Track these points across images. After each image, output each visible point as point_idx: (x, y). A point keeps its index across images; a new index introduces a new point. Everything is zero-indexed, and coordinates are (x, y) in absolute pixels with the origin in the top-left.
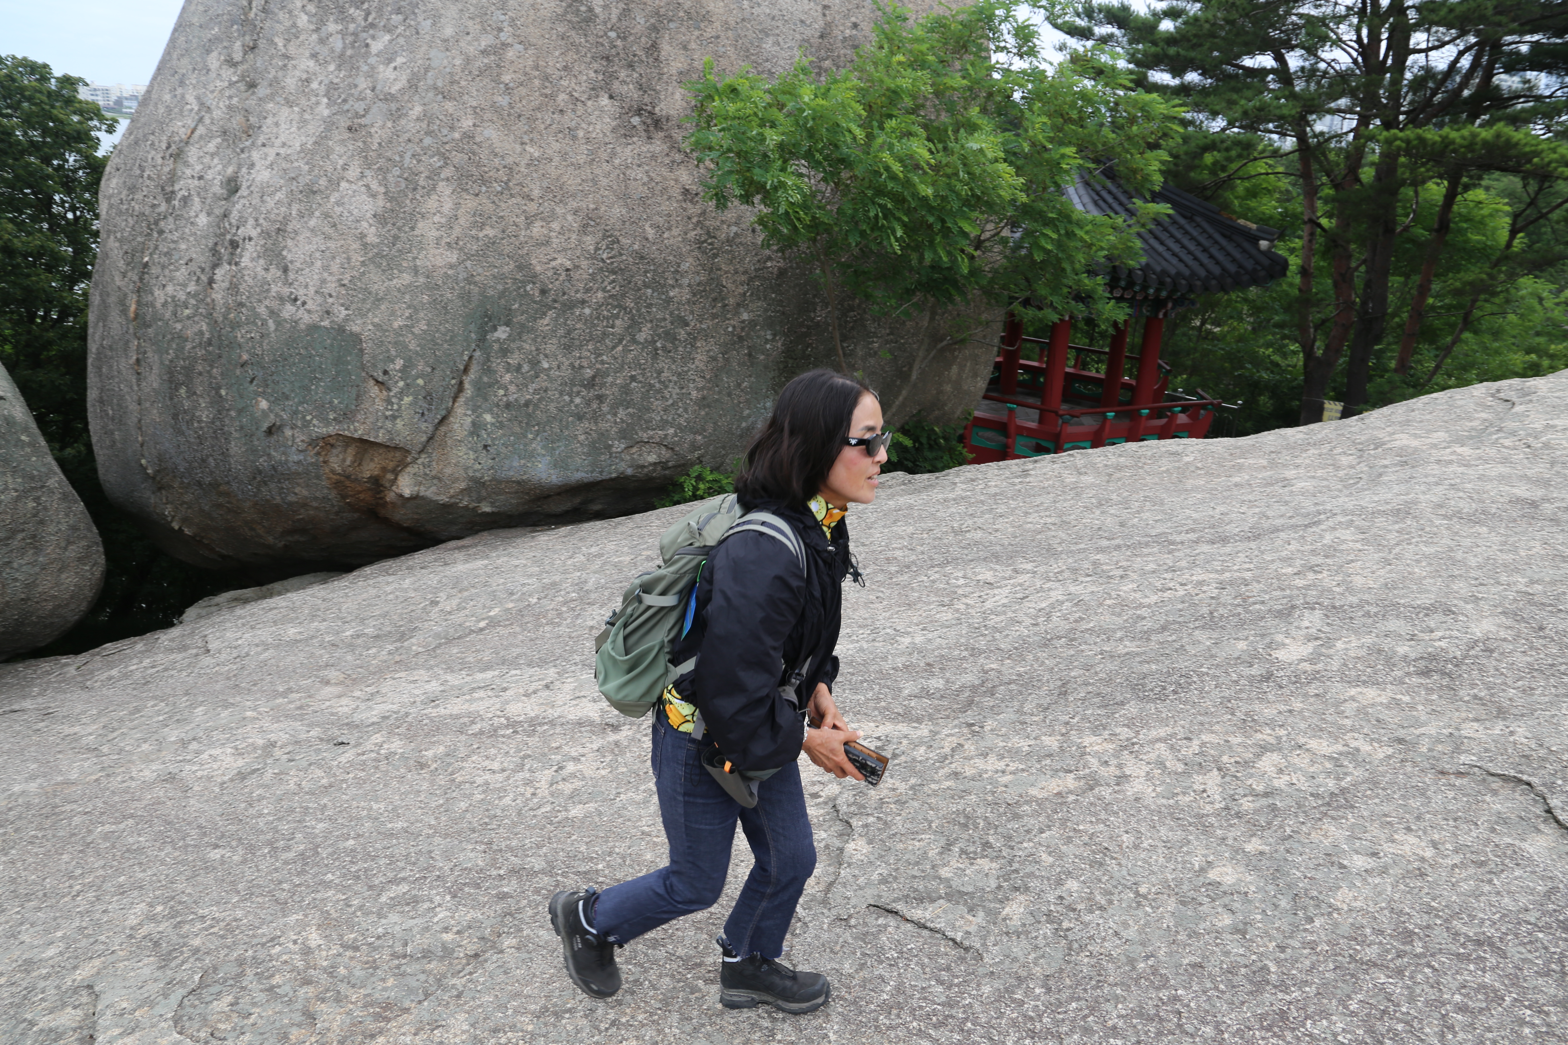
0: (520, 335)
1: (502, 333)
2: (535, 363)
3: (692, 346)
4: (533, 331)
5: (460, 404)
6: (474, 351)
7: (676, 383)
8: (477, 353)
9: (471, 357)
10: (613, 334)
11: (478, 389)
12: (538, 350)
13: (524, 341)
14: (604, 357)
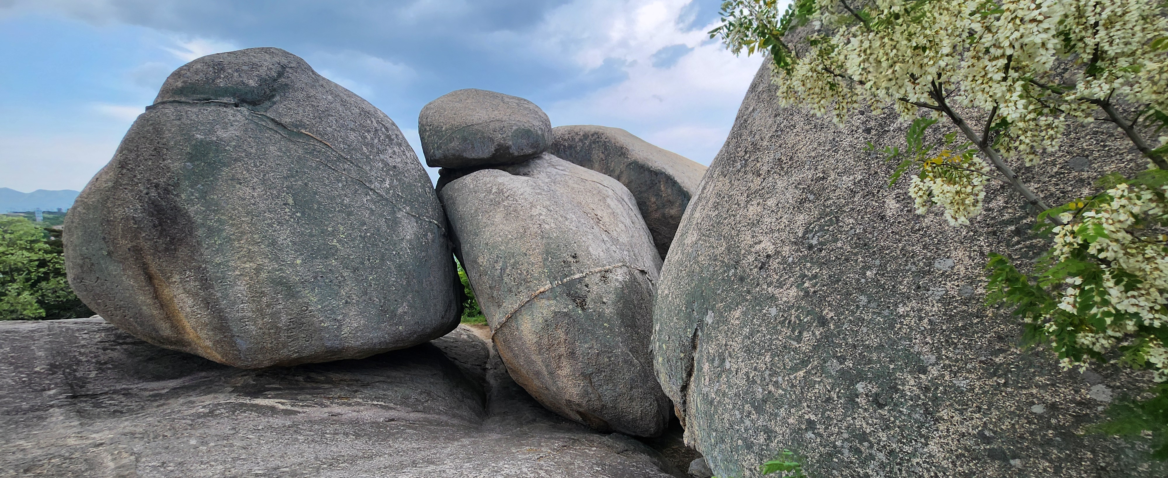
0: (719, 321)
1: (709, 318)
3: (927, 412)
4: (726, 322)
5: (692, 379)
6: (696, 329)
7: (882, 466)
8: (699, 333)
9: (695, 335)
10: (795, 350)
11: (698, 371)
12: (726, 345)
13: (720, 332)
14: (780, 379)
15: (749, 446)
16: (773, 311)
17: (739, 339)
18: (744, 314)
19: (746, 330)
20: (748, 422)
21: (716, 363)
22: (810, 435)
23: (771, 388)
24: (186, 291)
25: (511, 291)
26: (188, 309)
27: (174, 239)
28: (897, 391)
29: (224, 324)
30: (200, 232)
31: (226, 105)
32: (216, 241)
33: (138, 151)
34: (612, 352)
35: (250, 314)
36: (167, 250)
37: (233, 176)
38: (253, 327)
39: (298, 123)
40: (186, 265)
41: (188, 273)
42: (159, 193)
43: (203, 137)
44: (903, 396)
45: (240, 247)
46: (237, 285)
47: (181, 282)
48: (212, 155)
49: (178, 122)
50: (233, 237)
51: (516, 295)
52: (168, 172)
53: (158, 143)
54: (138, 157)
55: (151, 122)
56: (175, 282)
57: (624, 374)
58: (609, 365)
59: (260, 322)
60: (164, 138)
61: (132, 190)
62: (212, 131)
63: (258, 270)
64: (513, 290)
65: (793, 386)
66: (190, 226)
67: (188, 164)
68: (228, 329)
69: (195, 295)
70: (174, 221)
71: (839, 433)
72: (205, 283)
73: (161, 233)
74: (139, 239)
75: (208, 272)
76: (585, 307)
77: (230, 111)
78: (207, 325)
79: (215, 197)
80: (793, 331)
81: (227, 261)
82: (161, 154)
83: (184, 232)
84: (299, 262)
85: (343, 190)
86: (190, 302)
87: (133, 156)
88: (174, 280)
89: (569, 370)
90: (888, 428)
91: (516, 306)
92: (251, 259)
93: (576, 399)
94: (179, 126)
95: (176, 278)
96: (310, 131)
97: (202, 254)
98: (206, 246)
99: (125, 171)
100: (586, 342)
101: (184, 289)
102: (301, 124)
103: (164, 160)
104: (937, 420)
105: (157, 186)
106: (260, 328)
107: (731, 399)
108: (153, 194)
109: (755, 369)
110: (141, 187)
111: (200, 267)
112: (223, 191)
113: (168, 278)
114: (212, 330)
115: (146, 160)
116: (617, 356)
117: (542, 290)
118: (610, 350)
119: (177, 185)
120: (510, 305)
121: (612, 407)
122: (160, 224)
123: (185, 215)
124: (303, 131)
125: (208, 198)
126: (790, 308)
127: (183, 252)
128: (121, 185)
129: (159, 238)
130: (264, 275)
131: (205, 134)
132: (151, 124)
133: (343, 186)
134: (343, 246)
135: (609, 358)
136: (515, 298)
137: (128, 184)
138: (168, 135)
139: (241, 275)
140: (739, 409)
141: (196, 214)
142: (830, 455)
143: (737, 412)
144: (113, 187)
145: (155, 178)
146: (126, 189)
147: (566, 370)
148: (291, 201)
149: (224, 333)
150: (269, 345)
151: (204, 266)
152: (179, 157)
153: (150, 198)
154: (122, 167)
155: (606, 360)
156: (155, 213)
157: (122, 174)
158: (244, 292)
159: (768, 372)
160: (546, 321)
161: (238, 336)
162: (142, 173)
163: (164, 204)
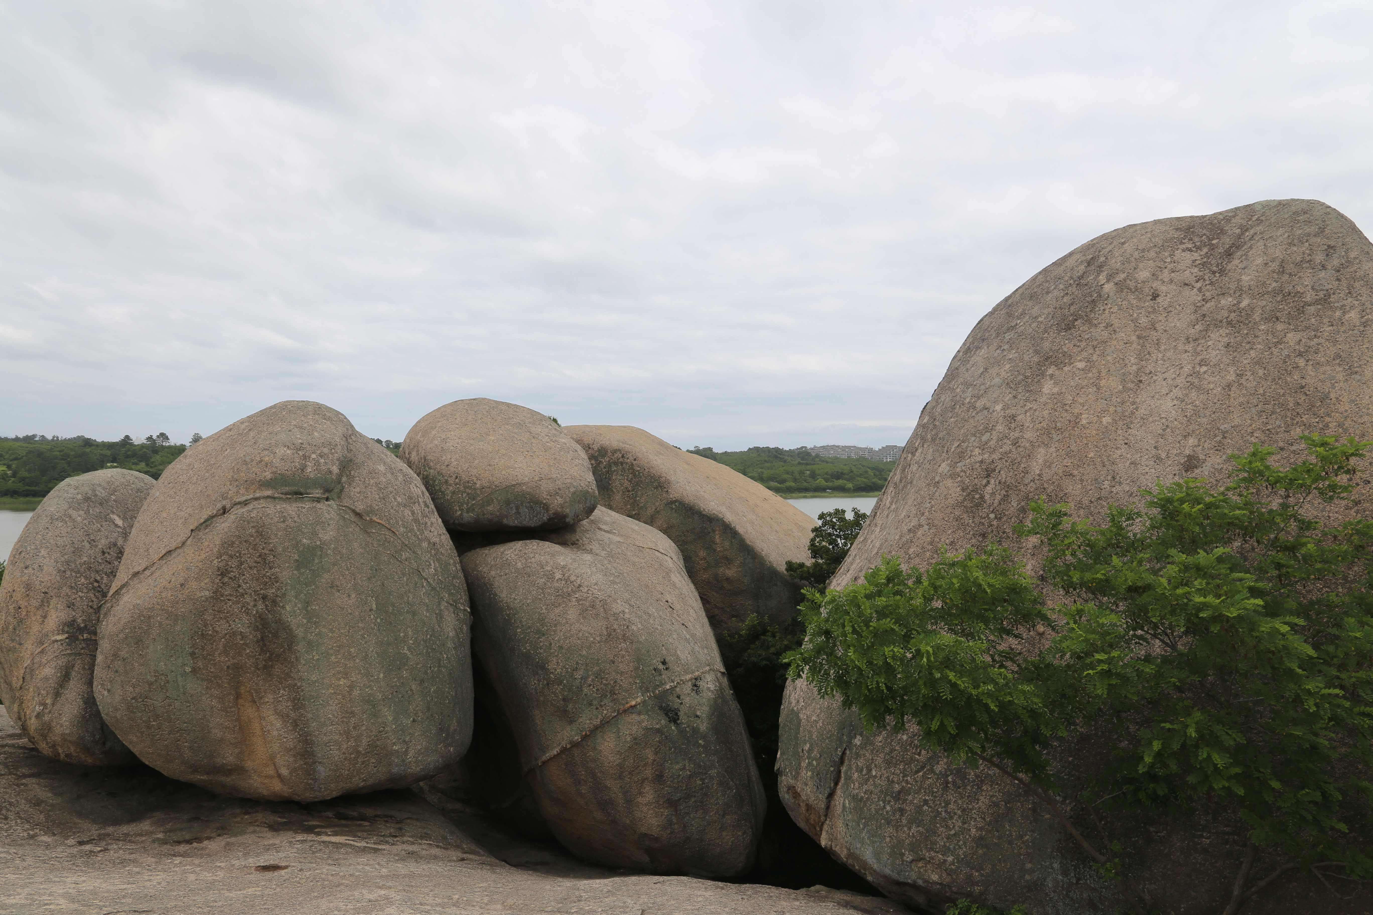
0: (866, 744)
1: (857, 741)
2: (869, 771)
3: (979, 788)
4: (872, 744)
5: (839, 787)
6: (845, 749)
7: (960, 817)
8: (848, 752)
9: (844, 753)
10: (918, 761)
11: (846, 779)
12: (872, 759)
13: (867, 751)
14: (909, 778)
15: (888, 822)
16: (905, 737)
17: (882, 755)
18: (886, 739)
19: (887, 750)
20: (888, 808)
21: (865, 772)
22: (925, 808)
23: (904, 784)
24: (277, 713)
25: (591, 705)
26: (275, 733)
27: (272, 655)
28: (966, 779)
29: (309, 749)
30: (301, 647)
31: (318, 500)
32: (313, 656)
33: (241, 557)
34: (706, 773)
35: (337, 737)
36: (265, 667)
37: (333, 582)
38: (337, 752)
39: (369, 509)
40: (281, 684)
41: (282, 692)
42: (266, 606)
43: (309, 542)
44: (969, 780)
45: (337, 662)
46: (329, 705)
47: (273, 703)
48: (316, 561)
49: (282, 525)
50: (331, 652)
51: (597, 708)
52: (277, 582)
53: (263, 549)
54: (242, 564)
55: (252, 524)
56: (268, 702)
57: (717, 799)
58: (702, 789)
59: (345, 746)
60: (270, 543)
61: (237, 601)
62: (315, 534)
63: (351, 687)
64: (595, 702)
65: (917, 782)
66: (291, 640)
67: (295, 572)
68: (312, 754)
69: (284, 717)
70: (276, 635)
71: (940, 804)
72: (298, 703)
73: (262, 649)
74: (242, 656)
75: (303, 691)
76: (679, 722)
77: (322, 506)
78: (291, 749)
79: (317, 608)
80: (916, 749)
81: (323, 678)
82: (267, 562)
83: (283, 647)
84: (382, 675)
85: (407, 585)
86: (278, 724)
87: (234, 563)
88: (267, 700)
89: (652, 797)
90: (962, 798)
91: (597, 722)
92: (346, 675)
93: (655, 831)
94: (285, 529)
95: (270, 697)
96: (380, 518)
97: (299, 671)
98: (304, 662)
99: (226, 579)
100: (678, 763)
101: (275, 710)
102: (371, 511)
103: (271, 568)
104: (982, 791)
105: (264, 598)
106: (344, 753)
107: (877, 794)
108: (261, 606)
109: (893, 774)
110: (248, 599)
111: (296, 684)
112: (324, 601)
113: (261, 698)
114: (294, 756)
115: (251, 568)
116: (711, 778)
117: (633, 703)
118: (704, 771)
119: (284, 595)
120: (587, 720)
121: (698, 839)
122: (262, 639)
123: (288, 629)
124: (375, 519)
125: (309, 608)
126: (915, 736)
127: (278, 669)
128: (222, 596)
129: (260, 655)
130: (356, 692)
131: (310, 539)
132: (253, 527)
133: (407, 580)
134: (412, 653)
135: (702, 780)
136: (595, 712)
137: (231, 595)
138: (274, 540)
139: (335, 693)
140: (882, 800)
141: (298, 627)
142: (936, 817)
143: (881, 803)
144: (212, 597)
145: (261, 589)
146: (229, 600)
147: (648, 795)
148: (374, 607)
149: (305, 759)
150: (347, 772)
151: (299, 684)
152: (287, 565)
153: (257, 612)
154: (223, 575)
155: (699, 782)
156: (260, 627)
157: (222, 583)
158: (335, 713)
159: (901, 775)
160: (635, 739)
161: (320, 763)
162: (247, 583)
163: (270, 616)
